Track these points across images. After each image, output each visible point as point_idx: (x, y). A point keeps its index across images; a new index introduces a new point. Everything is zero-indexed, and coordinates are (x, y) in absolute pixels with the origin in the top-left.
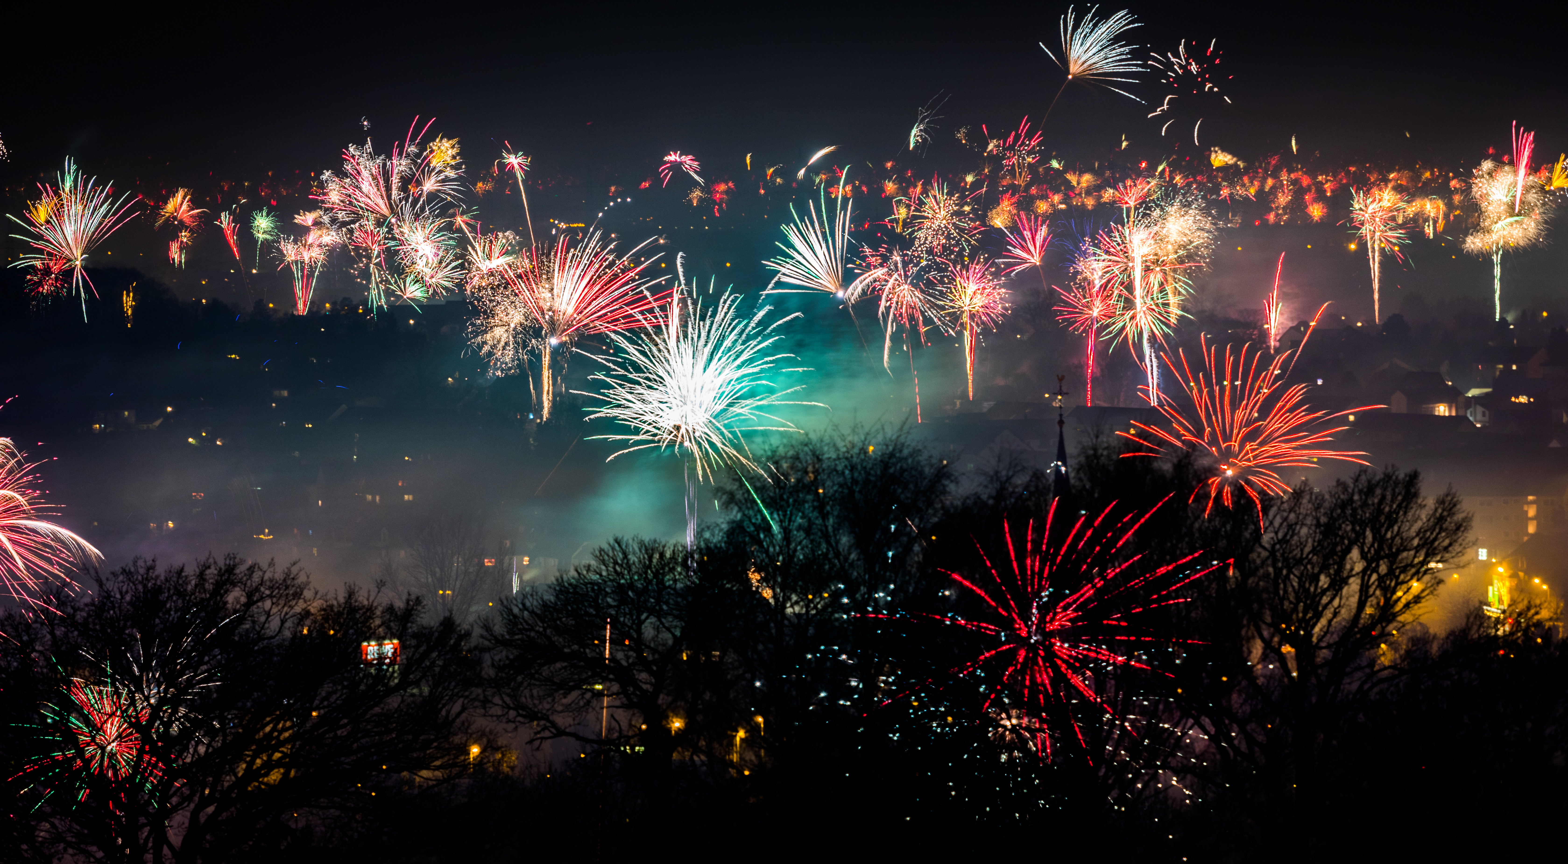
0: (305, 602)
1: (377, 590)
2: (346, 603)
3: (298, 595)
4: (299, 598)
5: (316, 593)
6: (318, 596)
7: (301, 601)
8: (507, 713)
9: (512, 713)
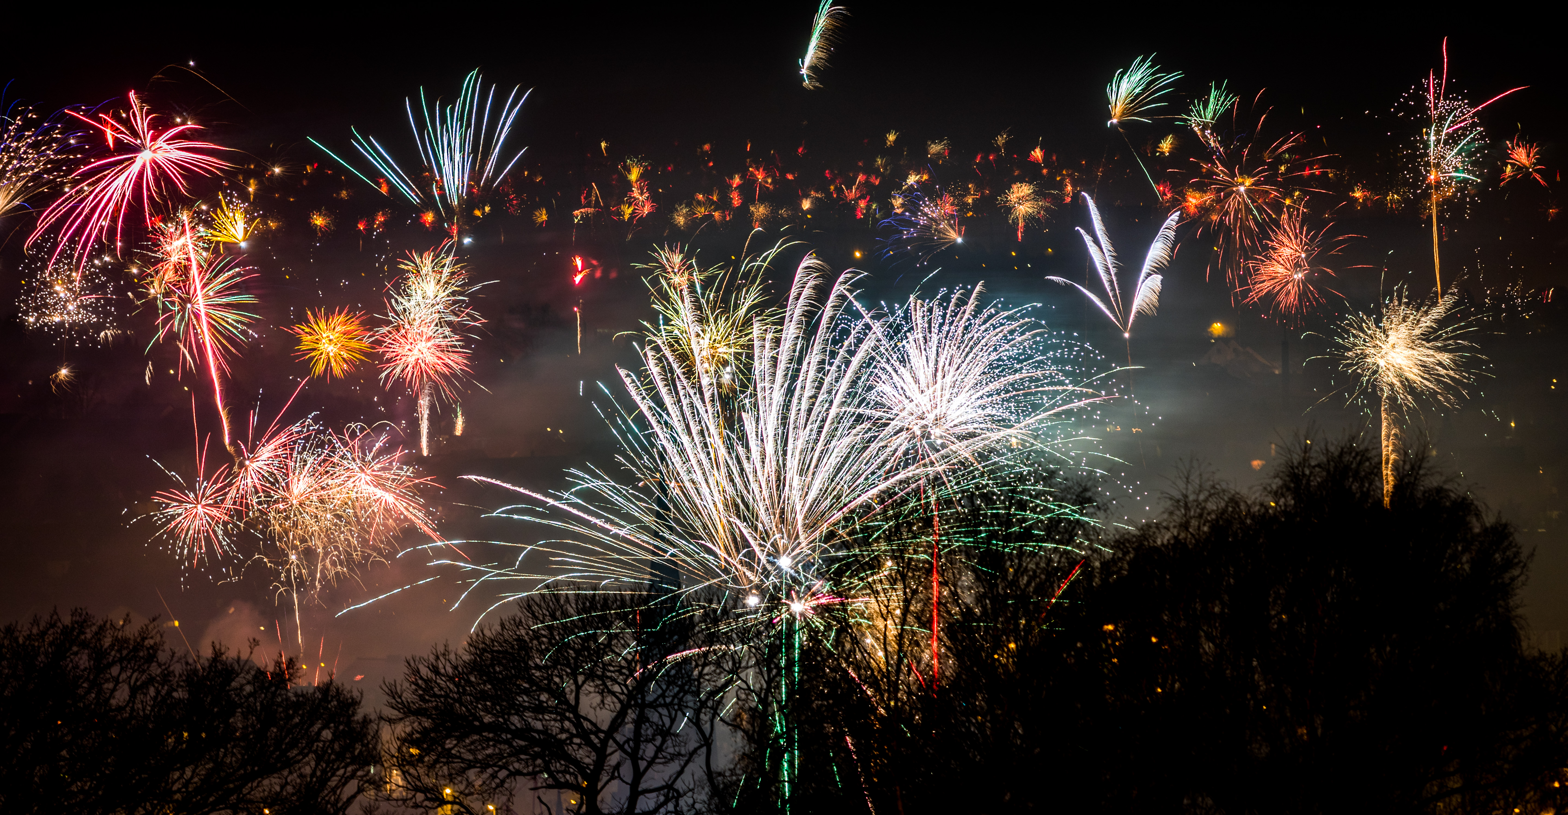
0: (160, 665)
1: (249, 650)
2: (210, 666)
3: (151, 658)
4: (152, 661)
5: (174, 653)
6: (175, 659)
7: (154, 664)
8: (414, 796)
9: (420, 797)
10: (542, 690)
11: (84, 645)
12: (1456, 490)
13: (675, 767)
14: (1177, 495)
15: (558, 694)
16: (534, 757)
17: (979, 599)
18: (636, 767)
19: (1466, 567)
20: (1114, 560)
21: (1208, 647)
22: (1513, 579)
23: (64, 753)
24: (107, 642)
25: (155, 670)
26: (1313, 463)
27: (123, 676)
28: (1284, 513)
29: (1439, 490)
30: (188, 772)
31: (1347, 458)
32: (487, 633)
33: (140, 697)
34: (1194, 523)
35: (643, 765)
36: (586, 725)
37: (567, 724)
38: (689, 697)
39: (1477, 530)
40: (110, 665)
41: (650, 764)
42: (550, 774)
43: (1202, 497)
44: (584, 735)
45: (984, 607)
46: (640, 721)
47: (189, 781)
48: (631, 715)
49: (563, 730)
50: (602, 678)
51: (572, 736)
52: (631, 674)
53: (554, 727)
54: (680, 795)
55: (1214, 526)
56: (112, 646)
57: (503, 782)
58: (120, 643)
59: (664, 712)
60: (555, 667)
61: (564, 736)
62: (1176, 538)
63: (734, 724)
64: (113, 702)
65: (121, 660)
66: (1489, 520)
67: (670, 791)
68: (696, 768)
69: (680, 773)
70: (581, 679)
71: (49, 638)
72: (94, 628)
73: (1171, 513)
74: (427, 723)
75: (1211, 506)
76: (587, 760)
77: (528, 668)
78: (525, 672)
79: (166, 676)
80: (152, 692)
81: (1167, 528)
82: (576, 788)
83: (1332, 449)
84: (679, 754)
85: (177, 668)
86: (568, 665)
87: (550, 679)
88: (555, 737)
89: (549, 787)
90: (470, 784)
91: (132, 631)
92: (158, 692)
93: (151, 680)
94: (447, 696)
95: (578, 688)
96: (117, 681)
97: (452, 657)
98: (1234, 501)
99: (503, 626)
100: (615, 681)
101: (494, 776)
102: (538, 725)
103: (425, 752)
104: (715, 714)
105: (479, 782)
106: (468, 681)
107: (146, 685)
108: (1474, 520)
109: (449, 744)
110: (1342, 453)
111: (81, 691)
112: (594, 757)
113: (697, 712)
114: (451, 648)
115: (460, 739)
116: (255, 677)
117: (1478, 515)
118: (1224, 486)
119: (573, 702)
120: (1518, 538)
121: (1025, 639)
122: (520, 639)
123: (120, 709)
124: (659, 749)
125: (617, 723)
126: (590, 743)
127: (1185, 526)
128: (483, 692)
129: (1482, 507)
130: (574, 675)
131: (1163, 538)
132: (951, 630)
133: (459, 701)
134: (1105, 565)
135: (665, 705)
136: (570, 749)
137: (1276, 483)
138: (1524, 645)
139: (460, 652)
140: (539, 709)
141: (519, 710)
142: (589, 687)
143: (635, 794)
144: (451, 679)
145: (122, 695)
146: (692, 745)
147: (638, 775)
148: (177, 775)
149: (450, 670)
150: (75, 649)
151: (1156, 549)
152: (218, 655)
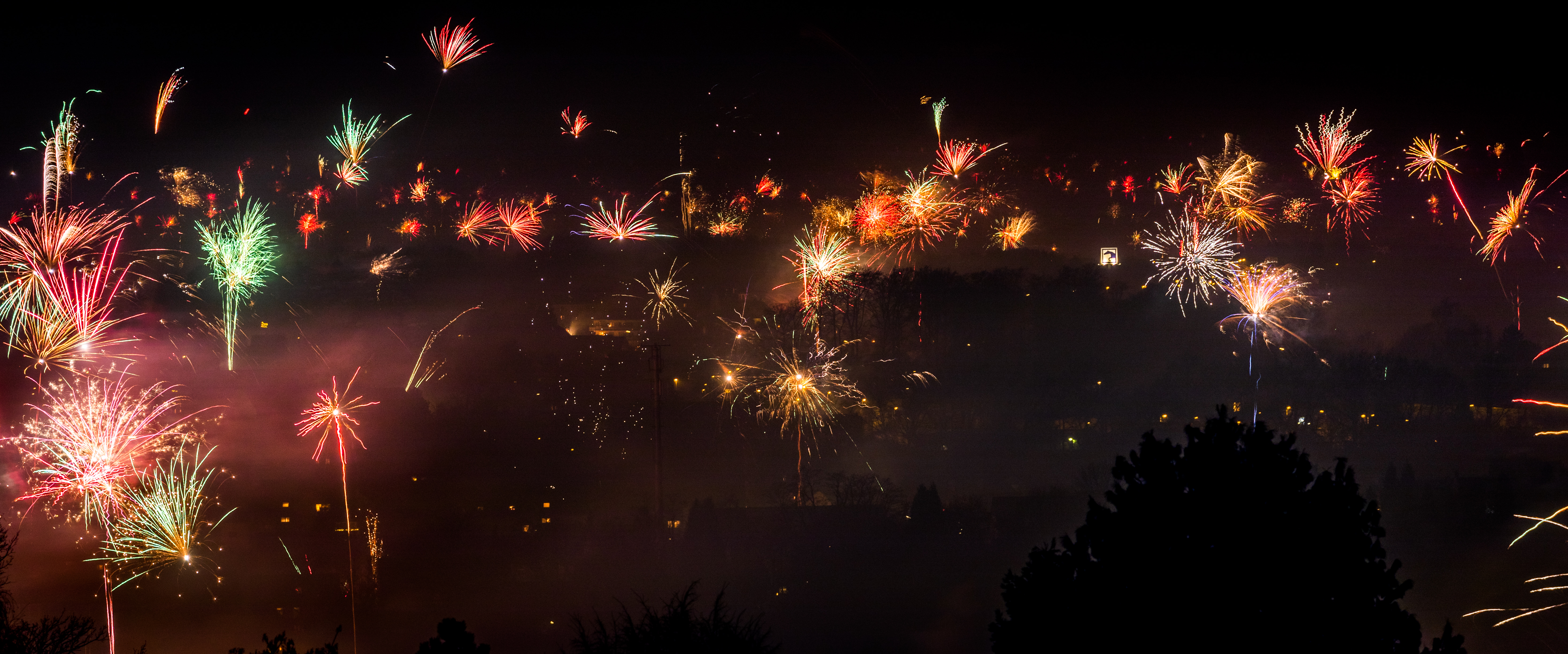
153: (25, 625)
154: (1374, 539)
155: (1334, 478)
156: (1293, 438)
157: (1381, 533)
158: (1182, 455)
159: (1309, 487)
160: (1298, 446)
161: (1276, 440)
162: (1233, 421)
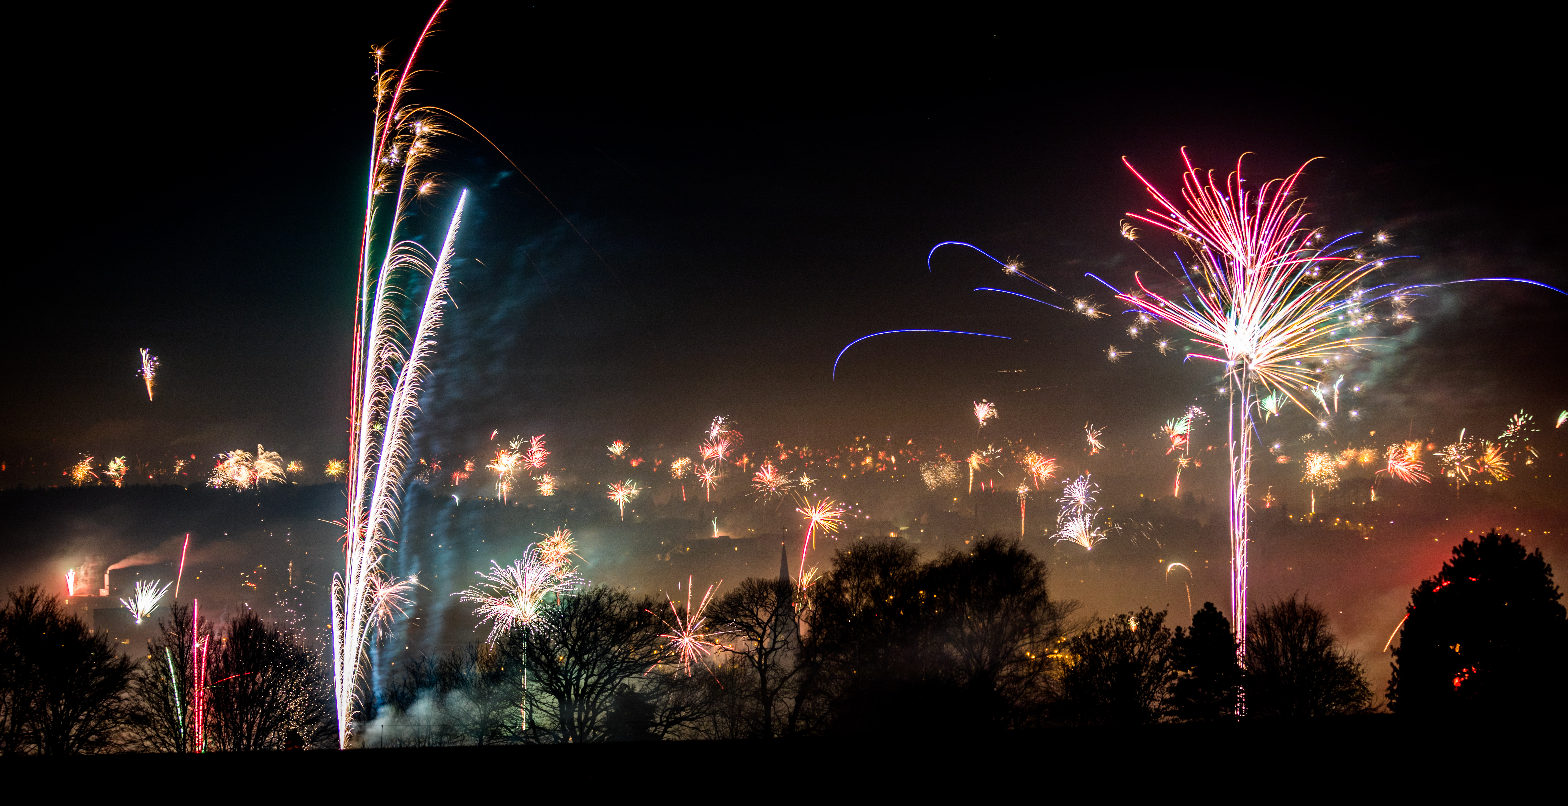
10: (746, 610)
11: (606, 595)
12: (1029, 551)
13: (787, 634)
14: (942, 551)
15: (752, 611)
16: (744, 631)
17: (881, 583)
18: (775, 634)
19: (1032, 574)
20: (923, 572)
21: (952, 598)
22: (1046, 578)
23: (599, 628)
24: (613, 594)
25: (627, 603)
26: (985, 542)
27: (618, 605)
28: (976, 557)
29: (1023, 551)
30: (638, 634)
31: (995, 541)
32: (730, 592)
33: (623, 611)
34: (948, 560)
35: (777, 633)
36: (760, 621)
37: (754, 621)
38: (792, 613)
39: (1035, 563)
40: (614, 601)
41: (779, 633)
42: (749, 636)
43: (950, 552)
44: (759, 624)
45: (883, 585)
46: (776, 620)
47: (637, 638)
48: (774, 618)
49: (753, 622)
50: (765, 606)
51: (756, 624)
52: (774, 605)
53: (750, 622)
54: (788, 643)
55: (954, 561)
56: (615, 595)
57: (734, 638)
58: (617, 595)
59: (784, 617)
60: (750, 603)
61: (753, 624)
62: (942, 565)
63: (806, 621)
64: (615, 613)
65: (617, 600)
66: (1039, 560)
67: (785, 642)
68: (794, 634)
69: (789, 636)
70: (758, 607)
71: (595, 593)
72: (609, 590)
73: (940, 557)
74: (711, 620)
75: (953, 555)
76: (760, 632)
77: (742, 603)
78: (741, 604)
79: (631, 605)
80: (627, 609)
81: (939, 562)
82: (757, 640)
83: (990, 538)
84: (788, 630)
85: (634, 603)
86: (755, 602)
87: (749, 607)
88: (750, 625)
89: (749, 640)
90: (724, 639)
91: (620, 591)
92: (628, 610)
93: (626, 606)
94: (717, 612)
95: (758, 610)
96: (616, 606)
97: (719, 600)
98: (960, 553)
99: (734, 590)
100: (769, 607)
101: (731, 637)
102: (745, 621)
103: (711, 629)
104: (799, 617)
105: (727, 638)
106: (724, 607)
107: (625, 607)
108: (1034, 560)
109: (718, 626)
110: (993, 539)
111: (605, 609)
112: (762, 631)
113: (794, 617)
114: (719, 597)
115: (721, 625)
116: (658, 605)
117: (1035, 558)
118: (957, 549)
119: (756, 614)
120: (1047, 566)
121: (895, 596)
122: (740, 594)
123: (617, 615)
124: (782, 629)
125: (769, 620)
126: (761, 627)
127: (945, 561)
128: (728, 611)
129: (1037, 556)
130: (756, 606)
131: (938, 565)
132: (872, 592)
133: (721, 613)
134: (920, 573)
135: (784, 615)
136: (755, 629)
137: (973, 548)
138: (1049, 599)
139: (721, 598)
140: (746, 616)
141: (739, 616)
142: (761, 609)
143: (775, 642)
144: (718, 606)
145: (617, 611)
146: (793, 627)
147: (776, 637)
148: (634, 635)
149: (718, 604)
150: (603, 596)
151: (936, 568)
152: (647, 599)
153: (1055, 602)
154: (1549, 578)
155: (1534, 555)
156: (1519, 541)
157: (1552, 575)
158: (1478, 546)
159: (1525, 558)
160: (1521, 543)
161: (1513, 541)
162: (1497, 534)
